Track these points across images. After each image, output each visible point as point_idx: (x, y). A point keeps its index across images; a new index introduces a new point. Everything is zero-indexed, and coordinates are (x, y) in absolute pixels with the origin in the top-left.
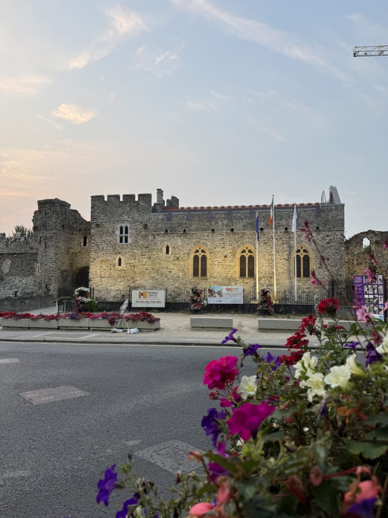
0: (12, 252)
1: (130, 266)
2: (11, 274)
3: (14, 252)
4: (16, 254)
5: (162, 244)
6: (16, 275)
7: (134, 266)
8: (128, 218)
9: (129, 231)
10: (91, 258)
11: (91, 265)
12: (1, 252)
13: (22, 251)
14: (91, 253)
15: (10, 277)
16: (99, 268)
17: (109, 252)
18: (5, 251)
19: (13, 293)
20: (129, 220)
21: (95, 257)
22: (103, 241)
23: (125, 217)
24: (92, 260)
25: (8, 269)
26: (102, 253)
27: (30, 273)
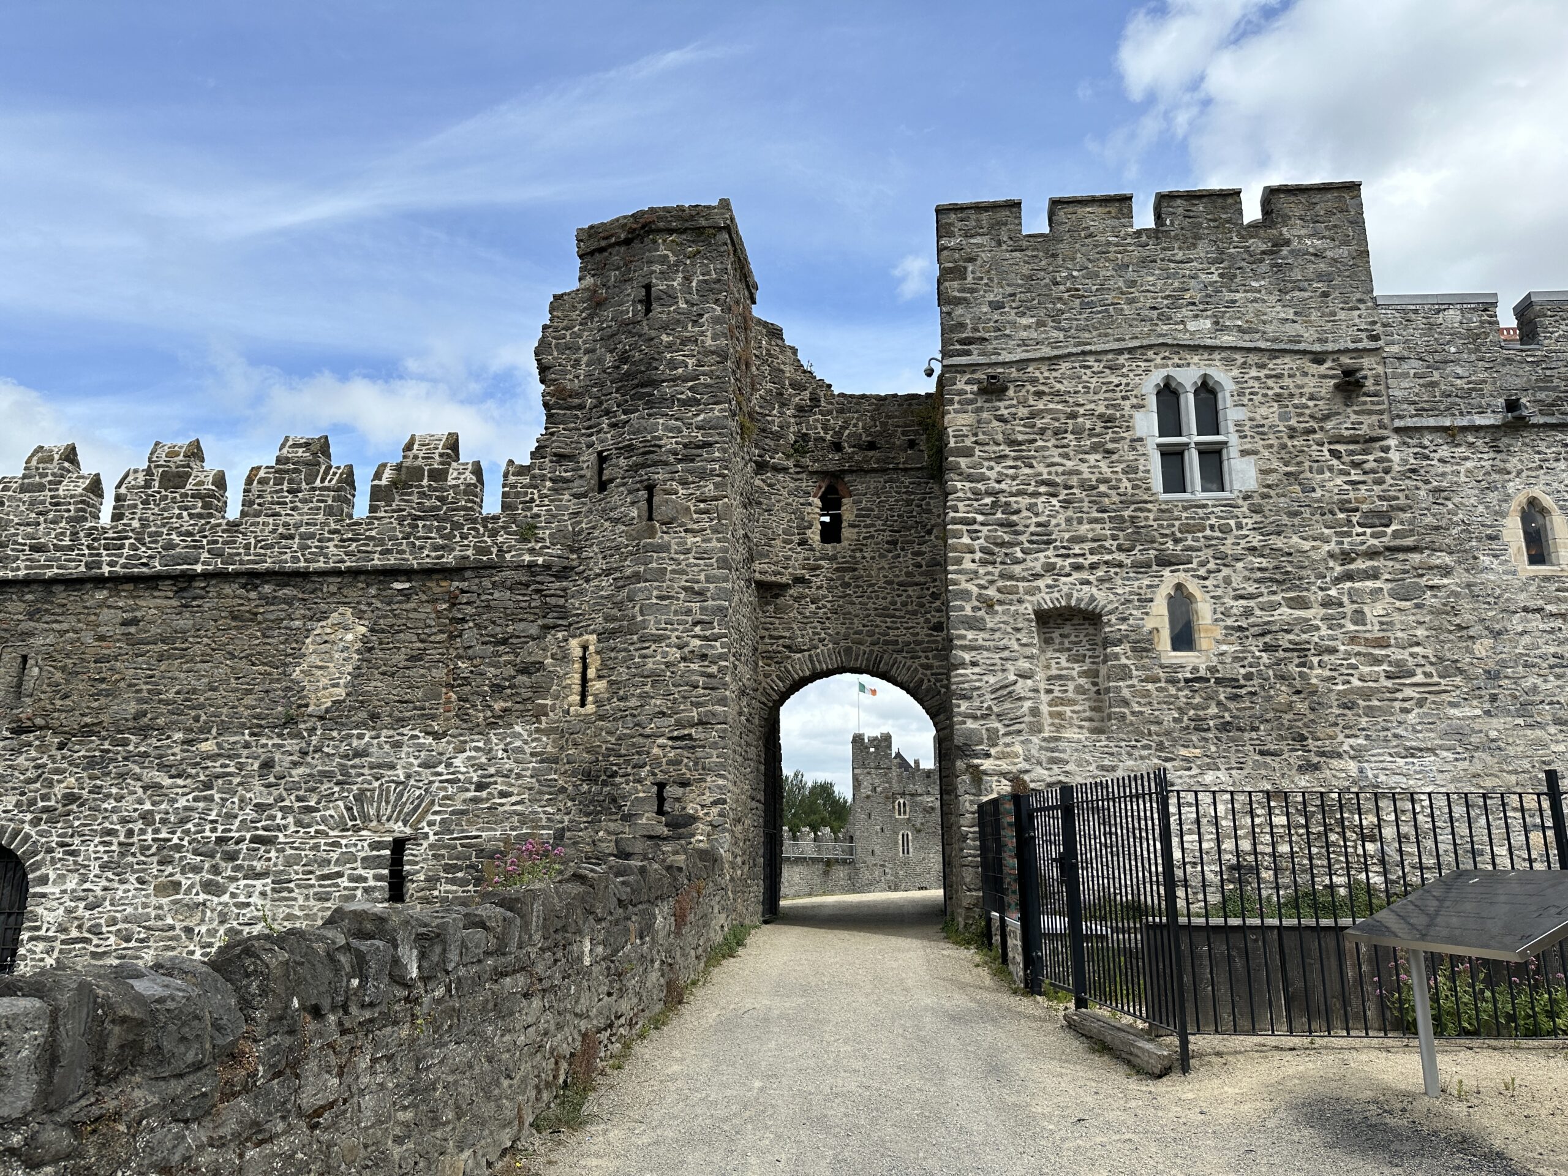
0: (377, 561)
1: (1267, 648)
2: (363, 715)
3: (392, 561)
4: (407, 573)
5: (1493, 497)
6: (402, 722)
7: (1300, 650)
8: (1219, 327)
9: (1232, 414)
10: (965, 595)
11: (964, 648)
12: (296, 559)
13: (453, 550)
14: (959, 561)
15: (355, 732)
16: (1023, 664)
17: (1095, 558)
18: (326, 556)
19: (375, 853)
20: (1227, 339)
21: (991, 592)
22: (1044, 483)
23: (1192, 326)
24: (968, 611)
25: (342, 681)
26: (1037, 563)
27: (509, 704)
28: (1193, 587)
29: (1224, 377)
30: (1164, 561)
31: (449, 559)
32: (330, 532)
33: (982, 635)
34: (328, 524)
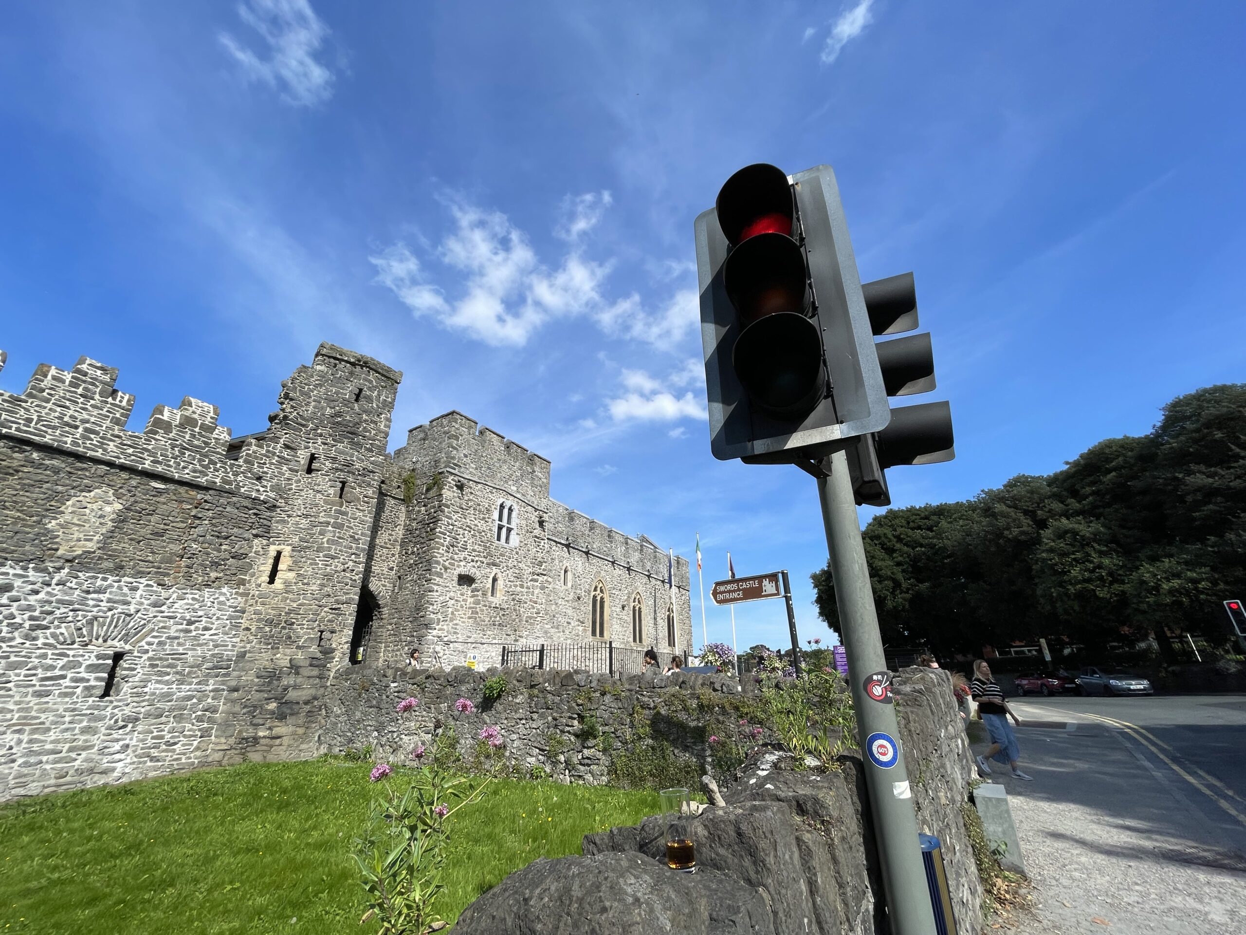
0: (147, 465)
1: (513, 600)
2: (107, 564)
3: (160, 469)
4: (167, 479)
6: (140, 574)
7: (520, 601)
8: (518, 491)
9: (516, 520)
10: (438, 563)
11: (434, 584)
12: (74, 443)
13: (207, 475)
14: (438, 549)
15: (100, 576)
16: (452, 594)
17: (477, 558)
18: (105, 450)
19: (101, 662)
20: (518, 496)
21: (447, 564)
22: (468, 526)
23: (512, 488)
24: (438, 570)
25: (96, 538)
26: (462, 555)
27: (221, 575)
28: (499, 575)
29: (515, 507)
30: (494, 565)
31: (203, 480)
32: (112, 435)
33: (441, 580)
34: (113, 430)
